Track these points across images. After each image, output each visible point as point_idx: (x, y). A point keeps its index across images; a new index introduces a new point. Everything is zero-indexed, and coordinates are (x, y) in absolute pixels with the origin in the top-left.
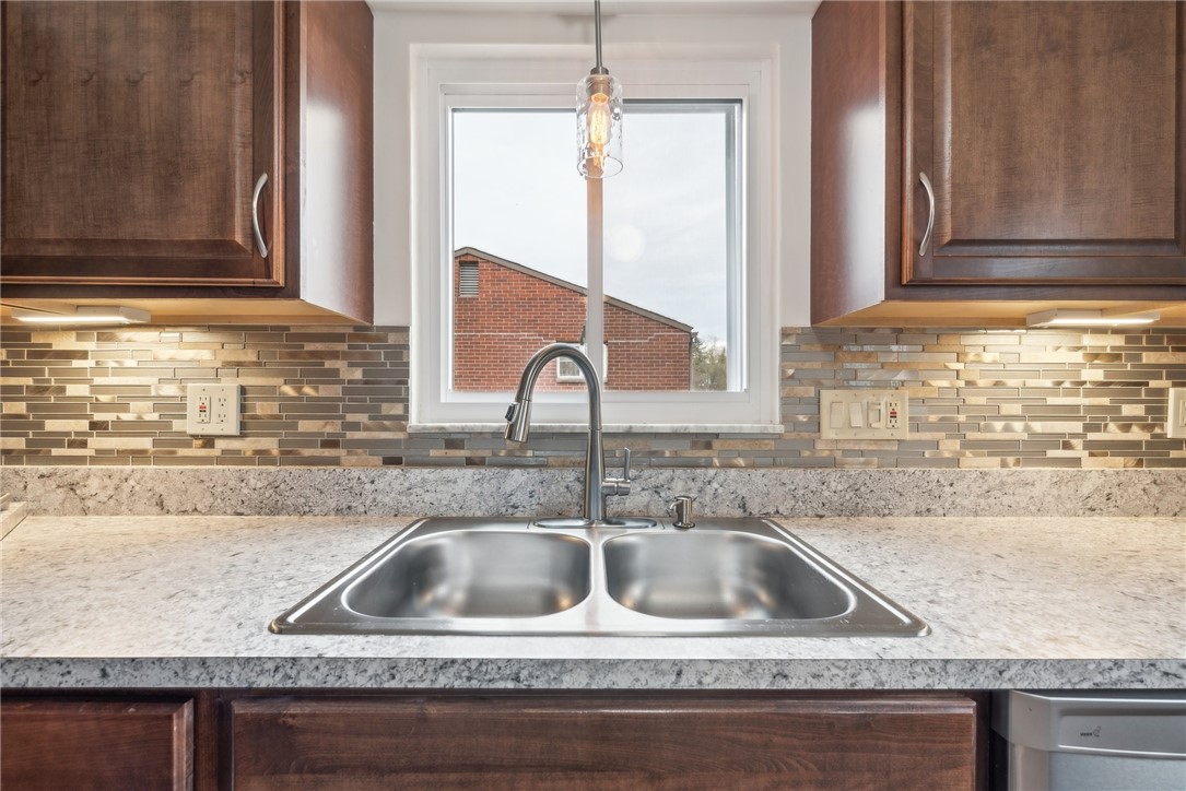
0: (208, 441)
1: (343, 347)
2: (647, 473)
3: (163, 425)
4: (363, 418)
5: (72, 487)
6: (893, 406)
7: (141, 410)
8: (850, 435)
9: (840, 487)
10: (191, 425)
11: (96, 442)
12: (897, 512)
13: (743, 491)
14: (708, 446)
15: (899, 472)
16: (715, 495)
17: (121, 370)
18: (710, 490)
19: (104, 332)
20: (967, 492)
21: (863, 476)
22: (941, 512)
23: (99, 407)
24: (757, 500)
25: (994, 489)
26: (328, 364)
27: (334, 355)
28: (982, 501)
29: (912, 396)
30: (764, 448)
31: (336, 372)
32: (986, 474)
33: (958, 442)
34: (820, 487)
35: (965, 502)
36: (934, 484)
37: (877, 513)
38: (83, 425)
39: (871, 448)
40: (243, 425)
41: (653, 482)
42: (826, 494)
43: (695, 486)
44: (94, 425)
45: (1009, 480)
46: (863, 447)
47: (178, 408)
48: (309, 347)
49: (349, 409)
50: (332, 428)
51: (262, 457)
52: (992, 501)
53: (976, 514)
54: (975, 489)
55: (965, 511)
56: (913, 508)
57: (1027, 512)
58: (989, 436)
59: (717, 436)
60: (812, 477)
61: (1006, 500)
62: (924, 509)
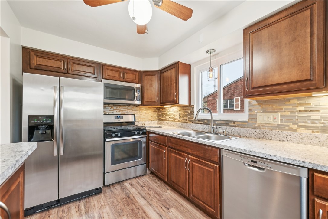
0: (177, 119)
1: (188, 108)
2: (223, 127)
3: (174, 117)
4: (190, 117)
5: (168, 123)
6: (275, 116)
7: (172, 116)
8: (264, 122)
9: (259, 133)
10: (176, 117)
11: (170, 119)
12: (274, 140)
13: (239, 132)
14: (234, 123)
15: (274, 131)
16: (234, 132)
17: (171, 112)
18: (233, 130)
19: (170, 108)
20: (295, 137)
21: (265, 131)
22: (287, 141)
23: (170, 115)
24: (242, 133)
25: (304, 138)
26: (187, 110)
27: (187, 109)
28: (300, 140)
29: (281, 114)
30: (245, 124)
31: (187, 111)
32: (302, 134)
33: (296, 126)
34: (255, 132)
35: (295, 140)
36: (285, 134)
37: (268, 139)
38: (168, 117)
39: (270, 125)
40: (180, 118)
41: (224, 128)
42: (256, 134)
43: (230, 130)
44: (169, 117)
45: (310, 136)
46: (268, 125)
47: (174, 115)
48: (185, 108)
49: (189, 116)
50: (187, 118)
51: (181, 122)
52: (304, 140)
53: (298, 143)
54: (298, 137)
55: (294, 142)
56: (279, 139)
57: (317, 145)
58: (307, 124)
59: (236, 121)
60: (253, 130)
61: (309, 141)
62: (282, 140)
